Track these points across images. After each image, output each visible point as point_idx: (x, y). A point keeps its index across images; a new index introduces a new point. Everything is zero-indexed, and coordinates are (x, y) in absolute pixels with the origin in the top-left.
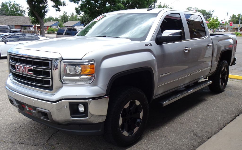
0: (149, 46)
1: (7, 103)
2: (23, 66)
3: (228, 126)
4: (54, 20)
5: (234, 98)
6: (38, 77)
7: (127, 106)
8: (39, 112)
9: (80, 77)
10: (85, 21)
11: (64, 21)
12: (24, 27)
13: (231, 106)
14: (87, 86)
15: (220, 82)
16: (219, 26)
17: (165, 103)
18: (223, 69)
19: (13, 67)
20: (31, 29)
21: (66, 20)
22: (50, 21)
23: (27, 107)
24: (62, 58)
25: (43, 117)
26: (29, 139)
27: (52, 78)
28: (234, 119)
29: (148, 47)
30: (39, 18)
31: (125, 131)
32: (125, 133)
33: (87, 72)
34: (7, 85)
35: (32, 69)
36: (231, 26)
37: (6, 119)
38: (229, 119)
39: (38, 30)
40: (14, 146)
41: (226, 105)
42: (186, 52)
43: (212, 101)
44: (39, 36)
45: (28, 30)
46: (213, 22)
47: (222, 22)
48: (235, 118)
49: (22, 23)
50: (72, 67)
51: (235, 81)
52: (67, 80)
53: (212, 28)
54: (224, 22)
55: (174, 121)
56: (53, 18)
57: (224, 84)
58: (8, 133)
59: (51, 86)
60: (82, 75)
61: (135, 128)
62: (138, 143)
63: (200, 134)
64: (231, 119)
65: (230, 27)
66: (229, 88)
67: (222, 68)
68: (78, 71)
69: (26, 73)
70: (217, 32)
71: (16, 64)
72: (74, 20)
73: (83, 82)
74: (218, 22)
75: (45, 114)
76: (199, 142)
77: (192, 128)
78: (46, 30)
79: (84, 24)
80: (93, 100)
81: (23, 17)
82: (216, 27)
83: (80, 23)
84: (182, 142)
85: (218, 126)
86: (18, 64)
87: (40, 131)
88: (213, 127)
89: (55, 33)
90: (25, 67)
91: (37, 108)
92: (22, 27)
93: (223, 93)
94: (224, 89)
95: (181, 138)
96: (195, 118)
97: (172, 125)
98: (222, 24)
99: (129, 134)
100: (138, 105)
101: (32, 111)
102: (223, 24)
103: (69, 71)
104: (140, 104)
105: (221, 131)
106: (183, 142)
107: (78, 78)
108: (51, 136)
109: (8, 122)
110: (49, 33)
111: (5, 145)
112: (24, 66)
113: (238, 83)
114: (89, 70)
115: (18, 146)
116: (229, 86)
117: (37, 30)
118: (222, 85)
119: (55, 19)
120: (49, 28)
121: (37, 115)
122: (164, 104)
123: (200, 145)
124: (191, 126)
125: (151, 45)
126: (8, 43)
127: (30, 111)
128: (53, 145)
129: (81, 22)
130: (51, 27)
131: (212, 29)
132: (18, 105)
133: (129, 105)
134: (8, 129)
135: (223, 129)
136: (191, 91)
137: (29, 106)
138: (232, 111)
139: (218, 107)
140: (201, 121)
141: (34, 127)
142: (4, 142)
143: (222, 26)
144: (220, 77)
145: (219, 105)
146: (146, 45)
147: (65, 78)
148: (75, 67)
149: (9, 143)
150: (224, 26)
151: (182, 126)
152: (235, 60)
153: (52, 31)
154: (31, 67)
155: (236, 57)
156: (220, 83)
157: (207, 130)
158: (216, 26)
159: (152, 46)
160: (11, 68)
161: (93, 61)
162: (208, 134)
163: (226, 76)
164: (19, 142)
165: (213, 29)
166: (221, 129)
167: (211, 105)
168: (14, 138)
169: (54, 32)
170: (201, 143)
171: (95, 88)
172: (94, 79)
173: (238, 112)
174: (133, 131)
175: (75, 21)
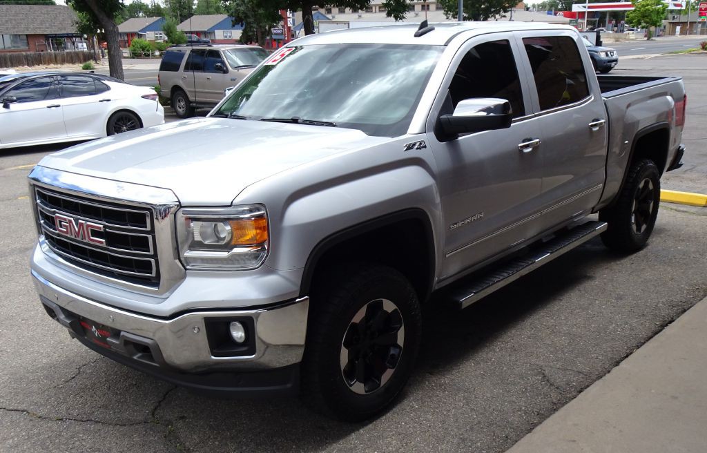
0: (417, 149)
1: (34, 303)
2: (76, 220)
3: (638, 353)
4: (150, 12)
5: (669, 269)
6: (119, 252)
7: (358, 317)
8: (128, 342)
9: (229, 252)
10: (247, 17)
11: (181, 15)
12: (57, 40)
13: (656, 293)
14: (250, 275)
15: (633, 221)
16: (666, 18)
17: (468, 299)
18: (641, 185)
19: (49, 221)
20: (80, 45)
21: (186, 11)
22: (134, 17)
23: (94, 329)
24: (179, 202)
25: (140, 355)
26: (105, 407)
27: (155, 256)
28: (656, 333)
29: (413, 153)
30: (102, 16)
31: (357, 382)
32: (358, 388)
33: (248, 238)
34: (34, 267)
35: (102, 230)
36: (703, 17)
37: (38, 352)
38: (643, 335)
39: (100, 48)
40: (68, 427)
41: (642, 290)
42: (526, 153)
43: (605, 278)
44: (106, 82)
45: (70, 49)
46: (648, 5)
47: (675, 5)
48: (660, 331)
49: (48, 28)
50: (209, 227)
51: (683, 211)
52: (195, 259)
53: (644, 24)
54: (681, 5)
55: (495, 343)
56: (143, 5)
57: (644, 227)
58: (46, 392)
59: (154, 274)
60: (236, 246)
61: (383, 371)
62: (394, 409)
63: (559, 379)
64: (650, 334)
65: (700, 20)
66: (662, 235)
67: (639, 183)
68: (222, 236)
69: (86, 241)
70: (658, 36)
71: (54, 213)
72: (212, 10)
73: (239, 264)
74: (663, 4)
75: (144, 349)
76: (554, 401)
77: (541, 363)
78: (125, 47)
79: (242, 26)
80: (268, 310)
81: (50, 8)
82: (657, 21)
83: (231, 23)
84: (509, 402)
85: (610, 355)
86: (61, 215)
87: (132, 384)
88: (597, 358)
89: (155, 57)
90: (82, 224)
91: (122, 333)
92: (48, 41)
93: (641, 253)
94: (647, 239)
95: (509, 391)
96: (553, 332)
97: (489, 355)
98: (675, 10)
99: (367, 389)
100: (390, 311)
101: (108, 339)
102: (680, 10)
103: (199, 237)
104: (396, 307)
105: (615, 370)
106: (514, 404)
107: (224, 254)
108: (164, 399)
109: (44, 361)
110: (135, 55)
111: (45, 427)
112: (80, 221)
113: (691, 217)
114: (251, 233)
115: (78, 427)
116: (662, 231)
117: (96, 48)
118: (639, 229)
119: (150, 7)
120: (136, 39)
121: (122, 351)
122: (464, 302)
123: (555, 410)
124: (538, 357)
125: (422, 146)
126: (13, 106)
127: (103, 339)
128: (170, 423)
129: (234, 19)
130: (140, 36)
131: (643, 28)
132: (70, 324)
133: (364, 315)
134: (45, 381)
135: (623, 364)
136: (543, 259)
137: (101, 327)
138: (657, 307)
139: (620, 298)
140: (567, 341)
141: (116, 374)
142: (40, 417)
143: (674, 18)
144: (633, 209)
145: (622, 293)
146: (410, 147)
147: (189, 254)
148: (216, 225)
149: (55, 419)
150: (682, 15)
151: (513, 358)
152: (679, 153)
153: (143, 50)
154: (99, 225)
155: (682, 146)
156: (634, 227)
157: (581, 367)
158: (655, 18)
159: (425, 147)
160: (42, 222)
161: (263, 208)
162: (582, 380)
163: (652, 205)
164: (79, 417)
165: (647, 27)
166: (617, 364)
167: (602, 293)
168: (64, 406)
169: (151, 52)
170: (560, 403)
171: (272, 279)
172: (267, 257)
173: (672, 312)
174: (380, 381)
175: (214, 13)
